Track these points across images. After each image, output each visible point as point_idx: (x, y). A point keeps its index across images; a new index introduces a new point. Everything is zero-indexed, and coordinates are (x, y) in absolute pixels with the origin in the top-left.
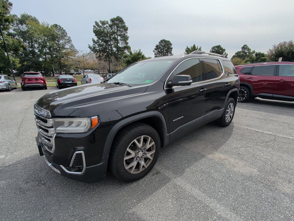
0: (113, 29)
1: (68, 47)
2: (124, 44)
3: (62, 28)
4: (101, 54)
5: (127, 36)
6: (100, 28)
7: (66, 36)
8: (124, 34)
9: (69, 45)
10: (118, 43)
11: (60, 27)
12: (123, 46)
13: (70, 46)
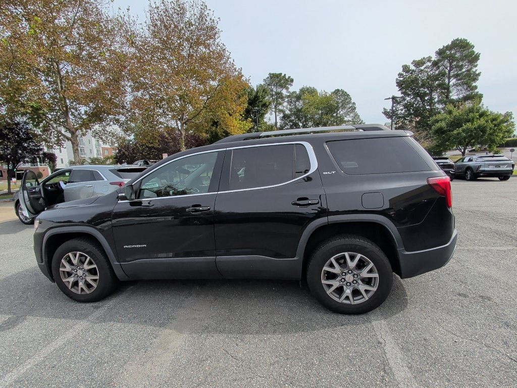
0: (441, 68)
1: (350, 119)
2: (464, 91)
3: (346, 92)
4: (406, 121)
5: (474, 72)
6: (411, 73)
7: (349, 102)
8: (468, 71)
9: (352, 115)
10: (449, 92)
11: (343, 92)
12: (461, 96)
13: (352, 117)
